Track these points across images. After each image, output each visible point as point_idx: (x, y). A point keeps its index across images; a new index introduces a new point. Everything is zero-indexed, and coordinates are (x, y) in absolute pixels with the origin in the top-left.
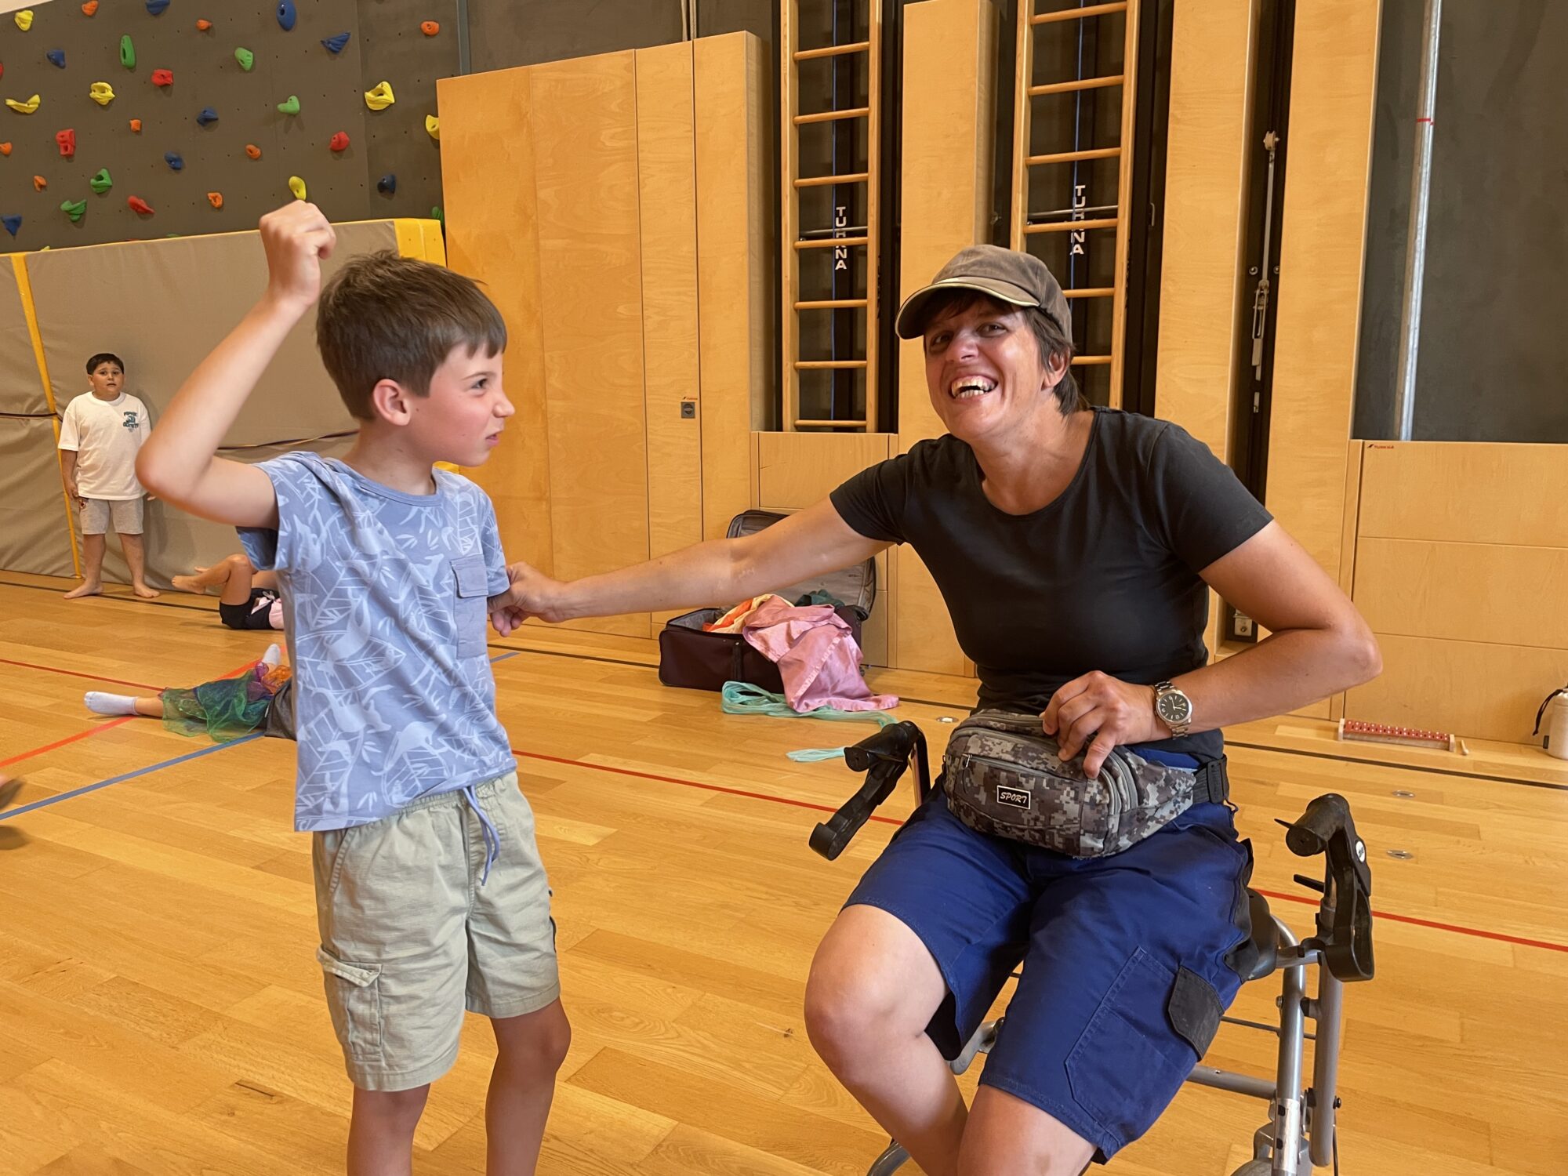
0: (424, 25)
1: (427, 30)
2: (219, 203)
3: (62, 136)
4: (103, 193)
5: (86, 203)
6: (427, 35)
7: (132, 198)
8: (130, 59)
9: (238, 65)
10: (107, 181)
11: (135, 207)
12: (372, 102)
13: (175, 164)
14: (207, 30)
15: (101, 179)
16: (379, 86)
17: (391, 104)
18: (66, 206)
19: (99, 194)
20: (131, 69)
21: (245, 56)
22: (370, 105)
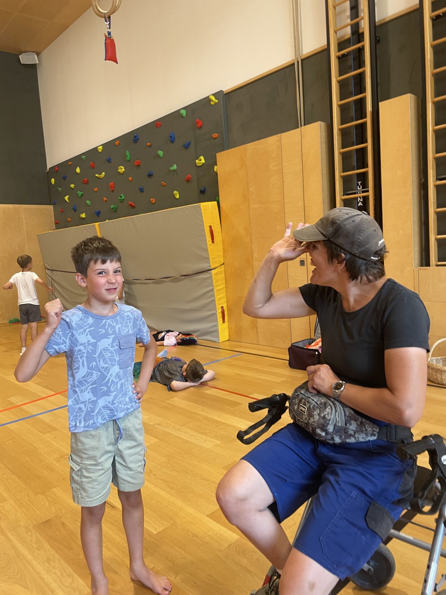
0: (213, 136)
1: (214, 136)
2: (154, 202)
3: (111, 185)
4: (122, 201)
5: (118, 205)
6: (214, 139)
7: (130, 203)
8: (128, 158)
9: (158, 156)
10: (123, 198)
11: (131, 205)
12: (198, 163)
13: (142, 190)
14: (150, 146)
15: (121, 197)
16: (200, 158)
17: (204, 163)
18: (112, 206)
19: (121, 202)
20: (129, 161)
21: (161, 153)
22: (197, 165)
